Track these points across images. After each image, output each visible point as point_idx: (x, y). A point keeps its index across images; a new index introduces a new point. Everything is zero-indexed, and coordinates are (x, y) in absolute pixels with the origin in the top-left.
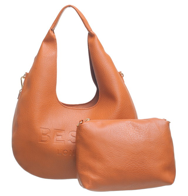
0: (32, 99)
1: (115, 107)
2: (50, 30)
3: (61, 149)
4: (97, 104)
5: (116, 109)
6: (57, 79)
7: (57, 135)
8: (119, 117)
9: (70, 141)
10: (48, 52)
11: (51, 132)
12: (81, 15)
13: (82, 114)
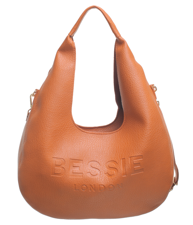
0: (43, 122)
1: (144, 131)
2: (68, 37)
3: (78, 184)
4: (121, 127)
5: (146, 133)
6: (73, 97)
7: (73, 166)
8: (150, 143)
9: (89, 174)
10: (65, 63)
11: (66, 162)
12: (108, 18)
13: (103, 139)
